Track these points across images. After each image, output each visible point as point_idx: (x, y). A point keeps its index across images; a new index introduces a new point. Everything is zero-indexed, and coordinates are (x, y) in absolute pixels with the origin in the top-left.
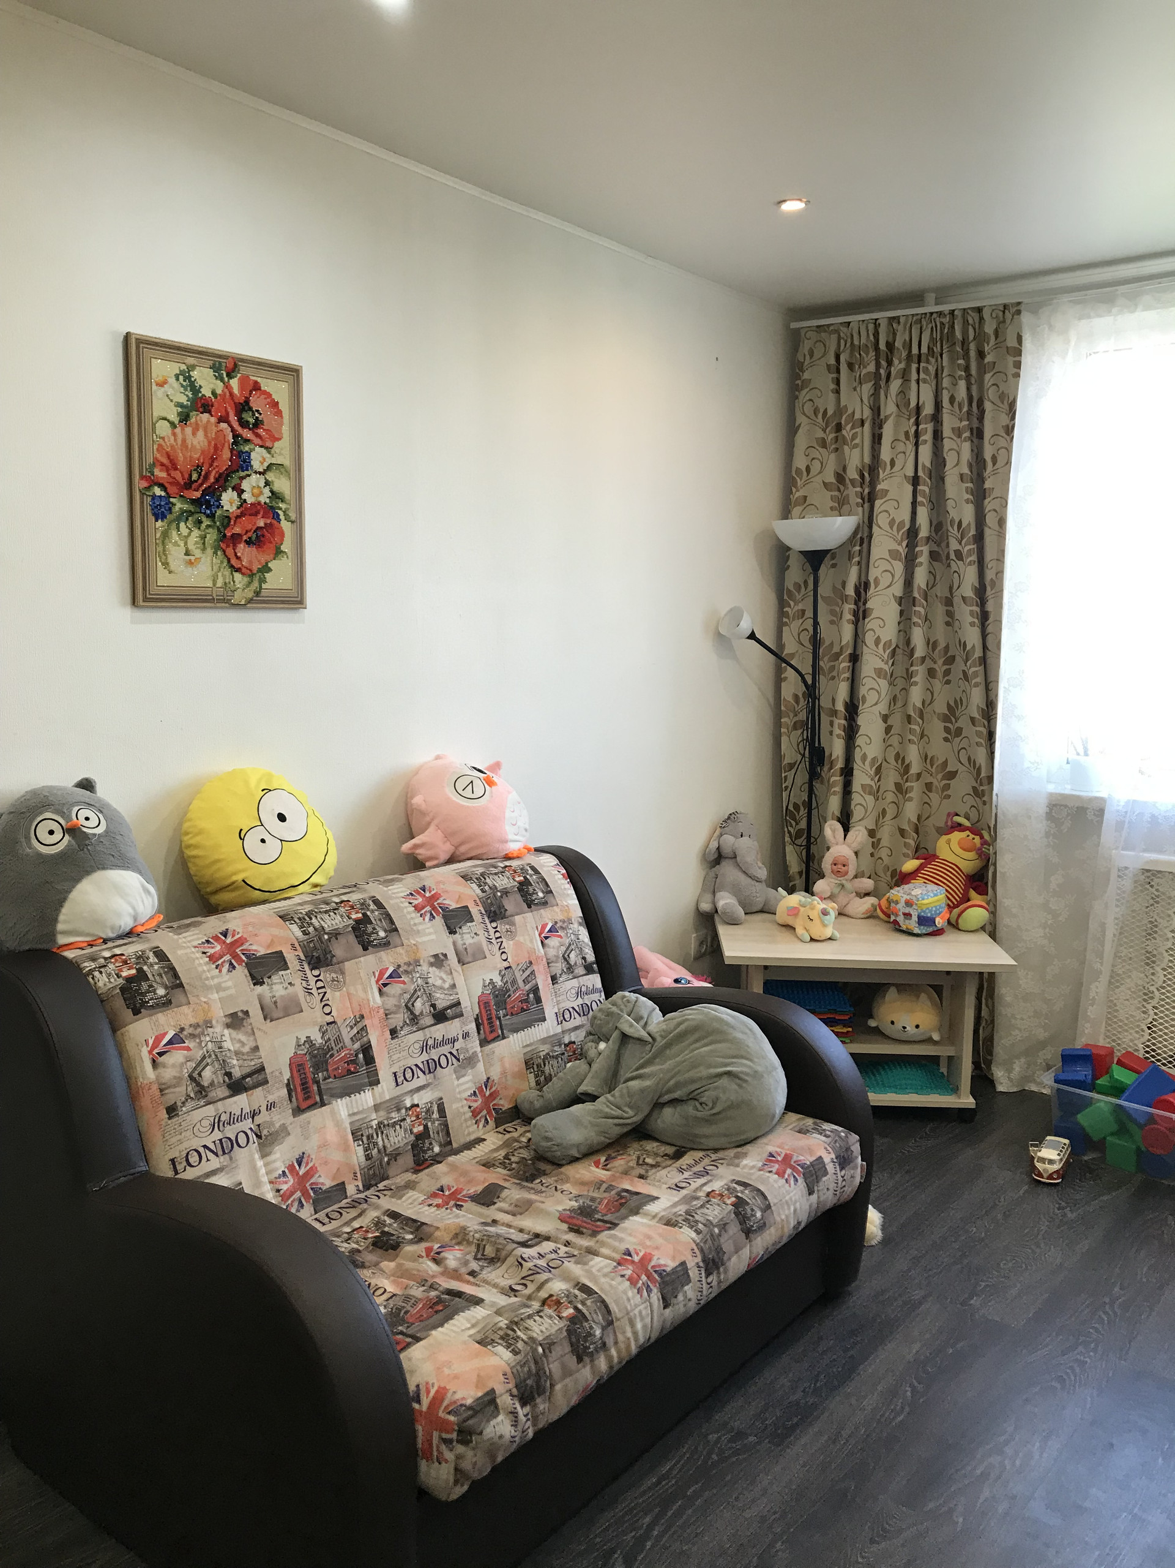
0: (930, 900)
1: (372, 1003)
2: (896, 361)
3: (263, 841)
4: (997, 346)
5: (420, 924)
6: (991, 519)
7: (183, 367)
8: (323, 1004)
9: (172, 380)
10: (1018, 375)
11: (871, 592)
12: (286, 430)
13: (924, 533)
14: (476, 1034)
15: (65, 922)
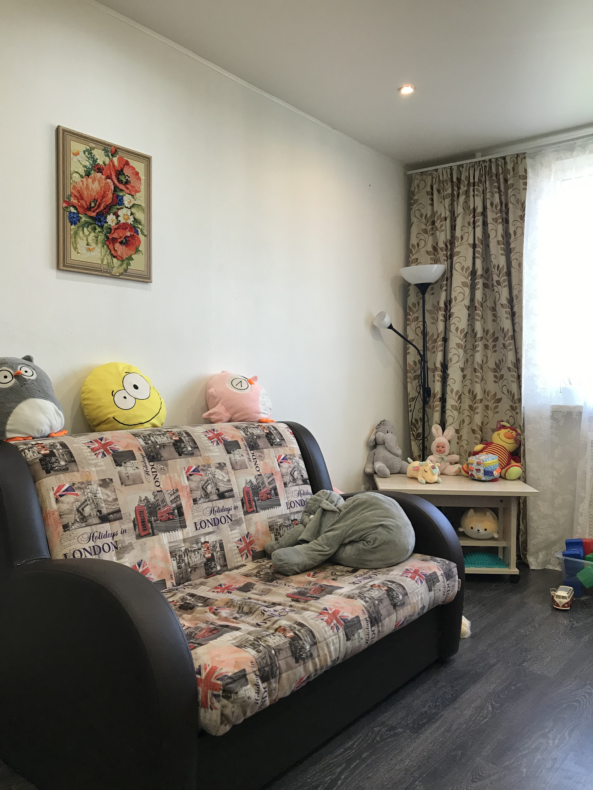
0: (490, 462)
1: (183, 483)
2: (462, 187)
3: (125, 398)
4: (514, 176)
5: (211, 446)
6: (514, 264)
7: (88, 147)
8: (155, 480)
9: (82, 154)
10: (525, 189)
11: (453, 304)
12: (142, 187)
13: (479, 272)
14: (242, 508)
15: (11, 425)
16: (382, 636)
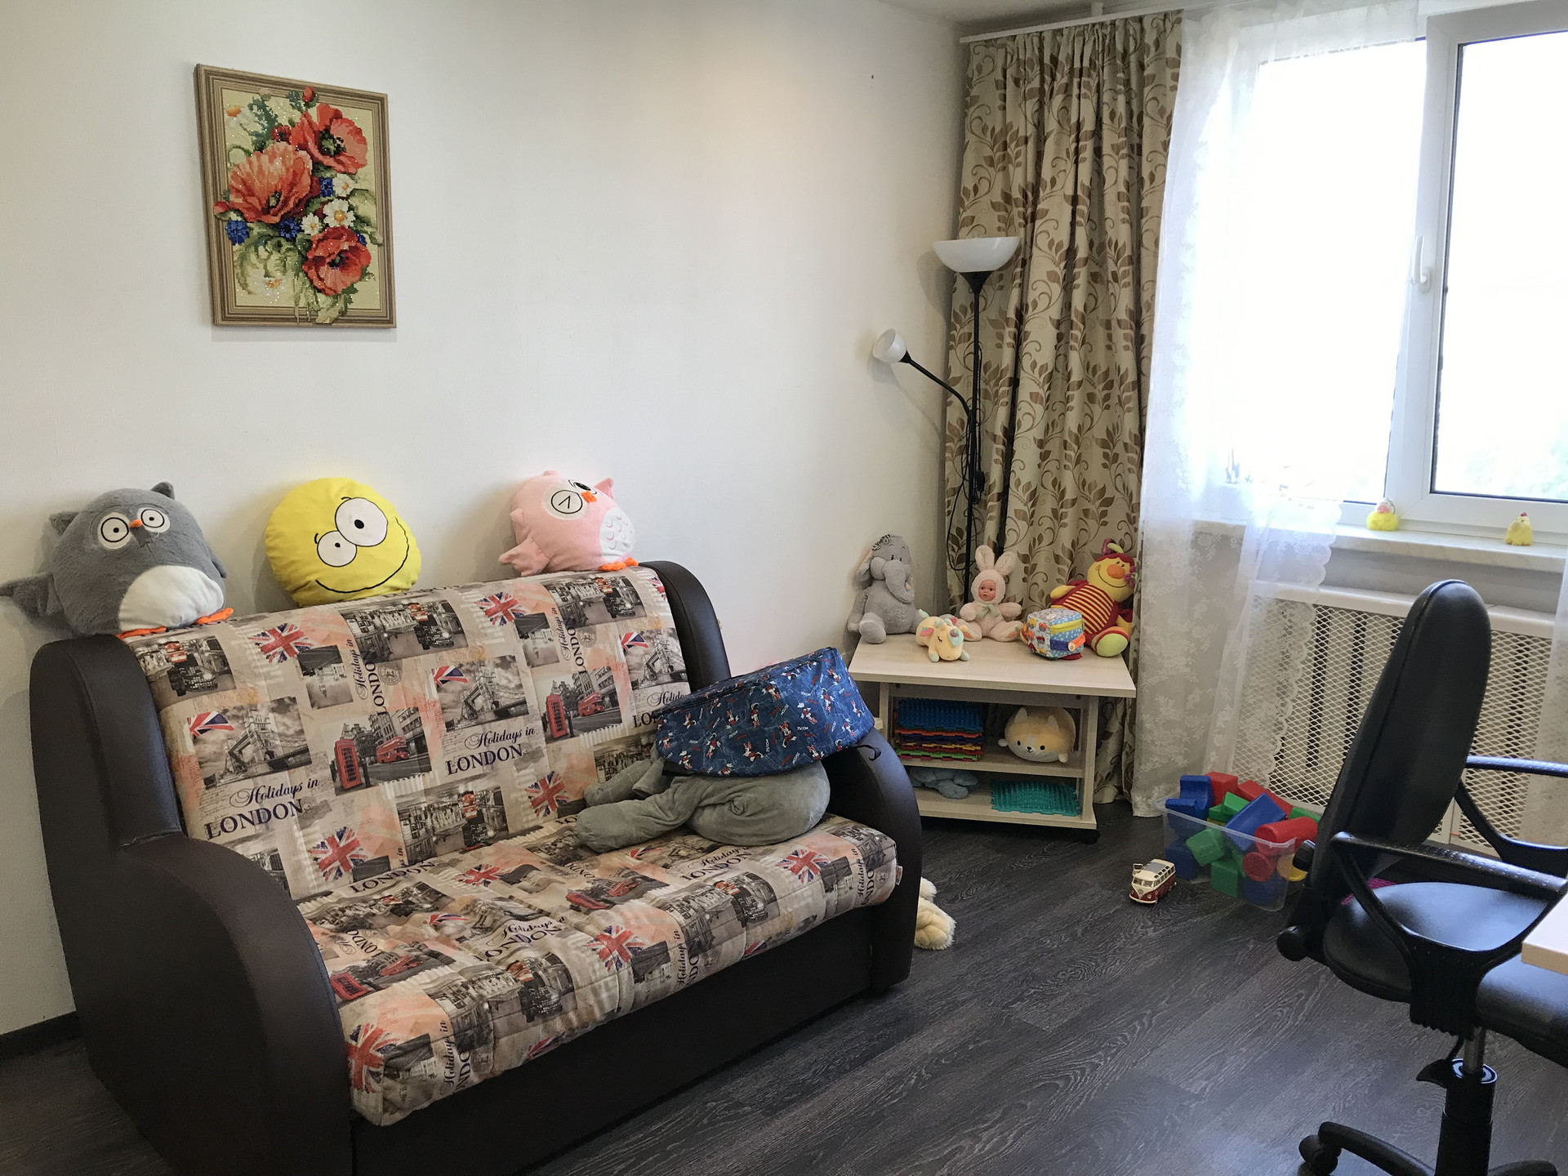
0: (1064, 625)
1: (428, 697)
2: (1058, 76)
3: (338, 545)
4: (1158, 58)
5: (489, 627)
6: (1147, 240)
7: (257, 97)
8: (375, 695)
9: (246, 110)
10: (1174, 88)
11: (1029, 314)
12: (371, 156)
13: (1082, 253)
14: (542, 731)
15: (126, 610)
16: (714, 970)
